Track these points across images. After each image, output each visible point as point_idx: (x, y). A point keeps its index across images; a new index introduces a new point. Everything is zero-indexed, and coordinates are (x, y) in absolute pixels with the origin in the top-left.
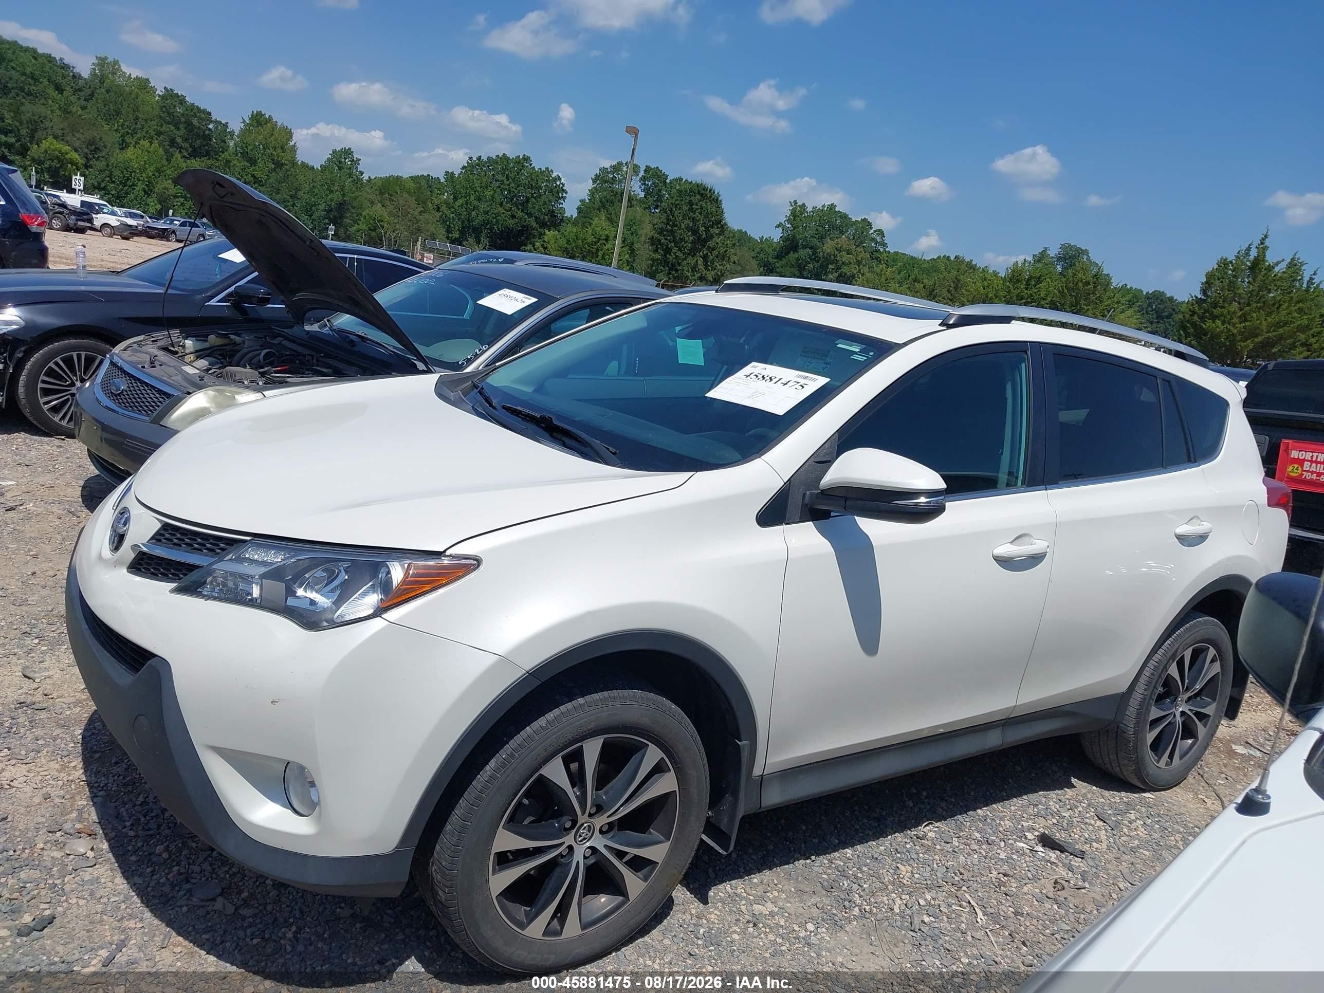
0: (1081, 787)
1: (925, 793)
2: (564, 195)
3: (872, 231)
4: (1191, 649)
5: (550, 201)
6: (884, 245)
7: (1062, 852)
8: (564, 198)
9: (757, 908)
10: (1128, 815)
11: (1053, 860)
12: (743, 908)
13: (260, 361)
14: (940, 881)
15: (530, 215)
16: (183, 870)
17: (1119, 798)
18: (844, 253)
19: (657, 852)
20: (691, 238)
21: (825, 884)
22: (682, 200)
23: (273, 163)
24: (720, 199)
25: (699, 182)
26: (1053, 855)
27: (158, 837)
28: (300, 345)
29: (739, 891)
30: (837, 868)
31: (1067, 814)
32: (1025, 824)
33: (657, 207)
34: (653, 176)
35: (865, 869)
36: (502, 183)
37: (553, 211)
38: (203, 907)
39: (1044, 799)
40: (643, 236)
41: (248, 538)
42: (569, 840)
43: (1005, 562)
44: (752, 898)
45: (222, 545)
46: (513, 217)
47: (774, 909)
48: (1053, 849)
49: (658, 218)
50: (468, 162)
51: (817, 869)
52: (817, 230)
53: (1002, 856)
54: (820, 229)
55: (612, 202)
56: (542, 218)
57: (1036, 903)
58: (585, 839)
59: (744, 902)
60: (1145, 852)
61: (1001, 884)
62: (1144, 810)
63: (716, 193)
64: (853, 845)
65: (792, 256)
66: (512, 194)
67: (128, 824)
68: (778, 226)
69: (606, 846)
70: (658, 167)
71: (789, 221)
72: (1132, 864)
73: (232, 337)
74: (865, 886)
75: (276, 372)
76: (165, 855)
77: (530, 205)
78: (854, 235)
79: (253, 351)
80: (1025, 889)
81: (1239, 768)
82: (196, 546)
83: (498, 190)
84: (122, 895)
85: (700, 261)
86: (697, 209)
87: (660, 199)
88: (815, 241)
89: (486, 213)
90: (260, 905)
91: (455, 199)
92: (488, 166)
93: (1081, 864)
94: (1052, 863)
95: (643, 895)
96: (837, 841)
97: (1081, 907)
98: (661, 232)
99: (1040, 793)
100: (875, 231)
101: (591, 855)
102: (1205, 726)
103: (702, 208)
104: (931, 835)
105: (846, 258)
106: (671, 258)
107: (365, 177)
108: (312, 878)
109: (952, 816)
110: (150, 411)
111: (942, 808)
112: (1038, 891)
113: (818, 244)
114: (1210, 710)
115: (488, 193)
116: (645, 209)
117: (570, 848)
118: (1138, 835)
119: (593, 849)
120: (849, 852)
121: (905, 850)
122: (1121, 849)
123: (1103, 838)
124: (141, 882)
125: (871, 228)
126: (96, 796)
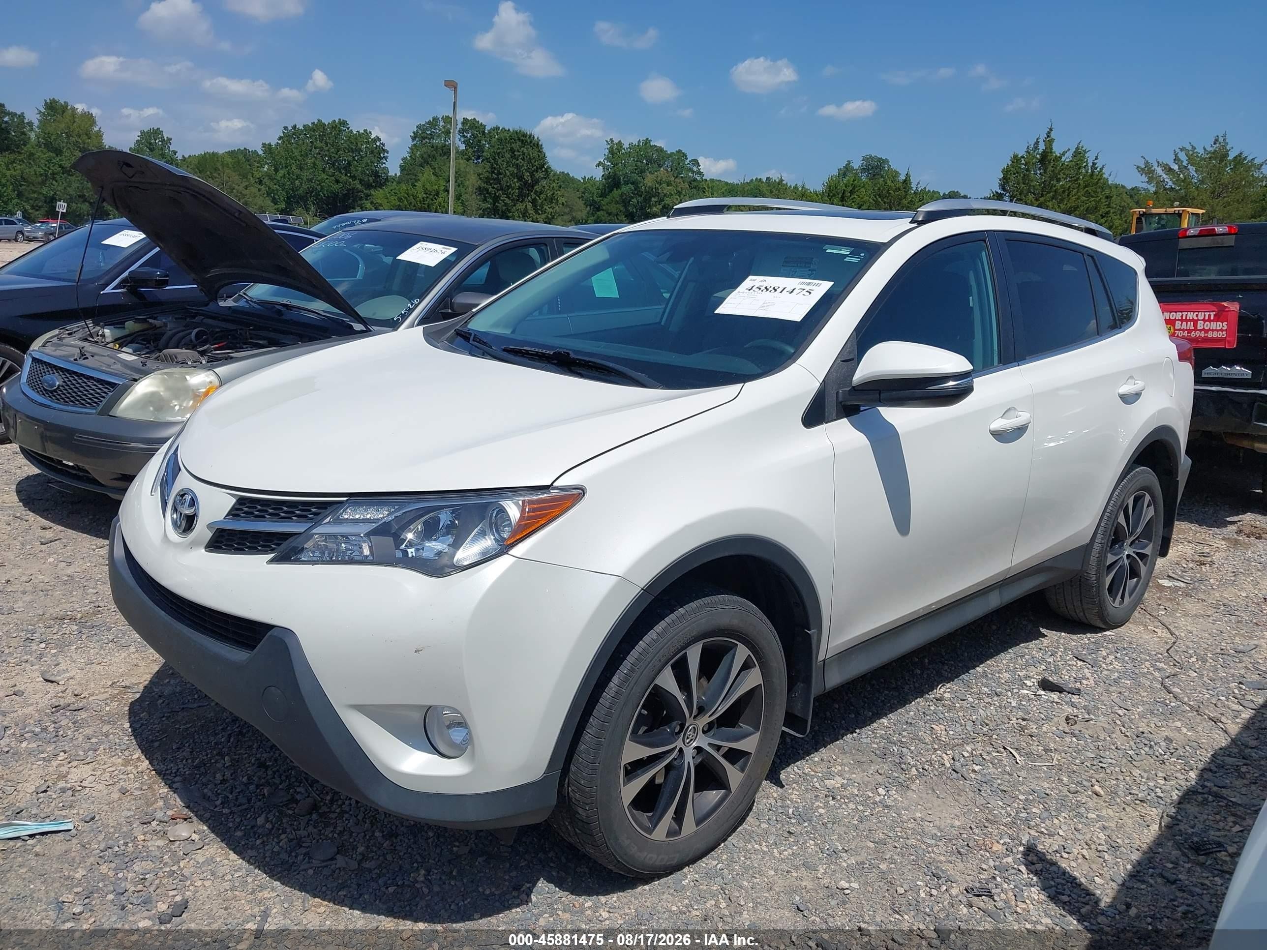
0: (1052, 637)
1: (926, 661)
2: (386, 154)
3: (688, 161)
4: (1132, 498)
5: (372, 162)
6: (700, 173)
7: (1060, 692)
8: (386, 158)
9: (830, 783)
10: (1100, 652)
11: (1057, 700)
12: (817, 785)
13: (191, 341)
14: (972, 733)
15: (354, 178)
16: (291, 837)
17: (1087, 639)
18: (664, 185)
19: (749, 744)
20: (517, 184)
21: (878, 752)
22: (503, 148)
23: (80, 151)
24: (540, 143)
25: (517, 129)
26: (1055, 696)
27: (252, 810)
28: (224, 320)
29: (806, 771)
30: (881, 737)
31: (1051, 660)
32: (1021, 674)
33: (478, 158)
34: (471, 128)
35: (904, 734)
36: (321, 149)
37: (377, 172)
38: (326, 866)
39: (1026, 650)
40: (470, 187)
41: (345, 499)
42: (679, 743)
43: (1000, 436)
44: (820, 775)
45: (314, 510)
46: (337, 181)
47: (843, 781)
48: (1052, 691)
49: (483, 168)
50: (284, 132)
51: (865, 741)
52: (636, 166)
53: (1014, 704)
54: (639, 164)
55: (434, 157)
56: (366, 179)
57: (1058, 739)
58: (691, 740)
59: (815, 780)
60: (1126, 681)
61: (1023, 728)
62: (1110, 646)
63: (536, 138)
64: (886, 715)
65: (616, 193)
66: (333, 159)
67: (218, 803)
68: (598, 165)
69: (710, 744)
70: (475, 119)
71: (608, 159)
72: (1120, 693)
73: (150, 321)
74: (912, 748)
75: (216, 349)
76: (269, 826)
77: (352, 168)
78: (671, 166)
79: (179, 332)
80: (1044, 729)
81: (1171, 599)
82: (282, 515)
83: (319, 156)
84: (244, 870)
85: (530, 205)
86: (520, 155)
87: (481, 149)
88: (635, 177)
89: (310, 180)
90: (379, 856)
91: (276, 170)
92: (305, 134)
93: (1080, 700)
94: (1057, 703)
95: (742, 785)
96: (871, 713)
97: (1095, 736)
98: (487, 181)
99: (1021, 645)
100: (690, 161)
101: (697, 754)
102: (1145, 565)
103: (524, 154)
104: (947, 695)
105: (667, 189)
106: (500, 205)
107: (179, 156)
108: (472, 815)
109: (957, 677)
110: (95, 403)
111: (946, 671)
112: (1055, 729)
113: (639, 179)
114: (1148, 551)
115: (309, 161)
116: (468, 160)
117: (681, 750)
118: (1114, 668)
119: (699, 749)
120: (884, 721)
121: (932, 712)
122: (1107, 682)
123: (1088, 675)
124: (256, 855)
125: (686, 159)
126: (174, 782)
